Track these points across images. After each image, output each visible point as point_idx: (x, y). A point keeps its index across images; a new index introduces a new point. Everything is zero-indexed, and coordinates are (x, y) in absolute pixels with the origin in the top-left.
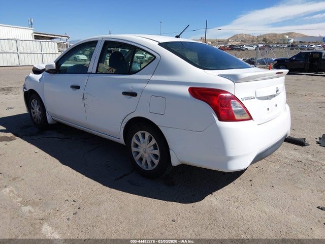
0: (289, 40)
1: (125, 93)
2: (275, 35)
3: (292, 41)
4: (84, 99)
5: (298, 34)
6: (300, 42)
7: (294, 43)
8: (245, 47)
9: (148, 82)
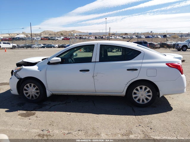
0: (74, 34)
1: (128, 70)
2: (66, 32)
3: (75, 35)
4: (93, 77)
5: (77, 31)
6: (80, 35)
7: (77, 36)
8: (56, 38)
9: (142, 63)
